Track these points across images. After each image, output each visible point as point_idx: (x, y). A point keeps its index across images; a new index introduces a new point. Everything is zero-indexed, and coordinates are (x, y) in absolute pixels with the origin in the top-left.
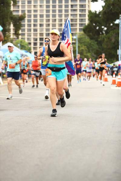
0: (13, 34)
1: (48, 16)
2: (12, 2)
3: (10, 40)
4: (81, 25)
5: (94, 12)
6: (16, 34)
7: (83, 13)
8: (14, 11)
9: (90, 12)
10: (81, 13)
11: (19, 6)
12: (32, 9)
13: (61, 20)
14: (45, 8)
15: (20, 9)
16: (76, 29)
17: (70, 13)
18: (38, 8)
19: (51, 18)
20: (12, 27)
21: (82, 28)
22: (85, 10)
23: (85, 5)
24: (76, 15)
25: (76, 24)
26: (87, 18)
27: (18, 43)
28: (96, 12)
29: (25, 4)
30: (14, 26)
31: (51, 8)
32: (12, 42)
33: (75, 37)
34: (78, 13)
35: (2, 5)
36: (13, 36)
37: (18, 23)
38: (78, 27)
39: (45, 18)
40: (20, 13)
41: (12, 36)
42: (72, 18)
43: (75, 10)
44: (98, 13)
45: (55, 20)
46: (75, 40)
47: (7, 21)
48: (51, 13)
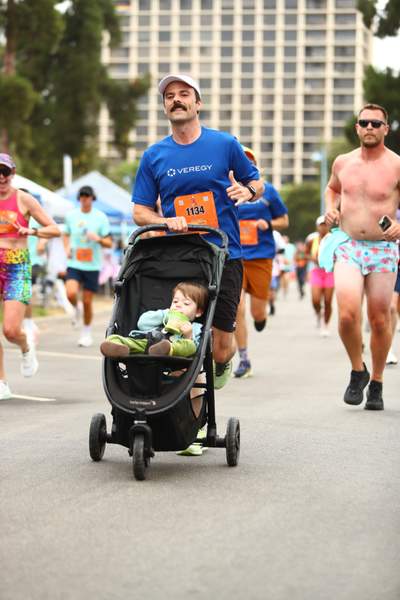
0: (110, 143)
1: (226, 83)
2: (106, 37)
3: (97, 163)
4: (338, 115)
5: (385, 72)
6: (120, 143)
7: (347, 75)
8: (112, 65)
9: (369, 71)
10: (338, 75)
11: (127, 50)
12: (175, 58)
13: (270, 99)
14: (216, 57)
15: (134, 58)
16: (322, 129)
17: (301, 72)
18: (195, 57)
19: (237, 90)
20: (104, 119)
21: (342, 124)
22: (352, 65)
23: (353, 48)
24: (322, 81)
25: (322, 113)
26: (358, 90)
27: (123, 174)
28: (389, 70)
29: (148, 40)
30: (113, 114)
31: (237, 58)
32: (104, 171)
33: (316, 156)
34: (330, 73)
35: (74, 44)
36: (109, 150)
37: (125, 107)
38: (328, 121)
39: (216, 89)
40: (133, 74)
41: (105, 152)
42: (309, 90)
43: (320, 65)
44: (395, 75)
45: (250, 99)
46: (318, 165)
47: (90, 99)
48: (237, 73)
